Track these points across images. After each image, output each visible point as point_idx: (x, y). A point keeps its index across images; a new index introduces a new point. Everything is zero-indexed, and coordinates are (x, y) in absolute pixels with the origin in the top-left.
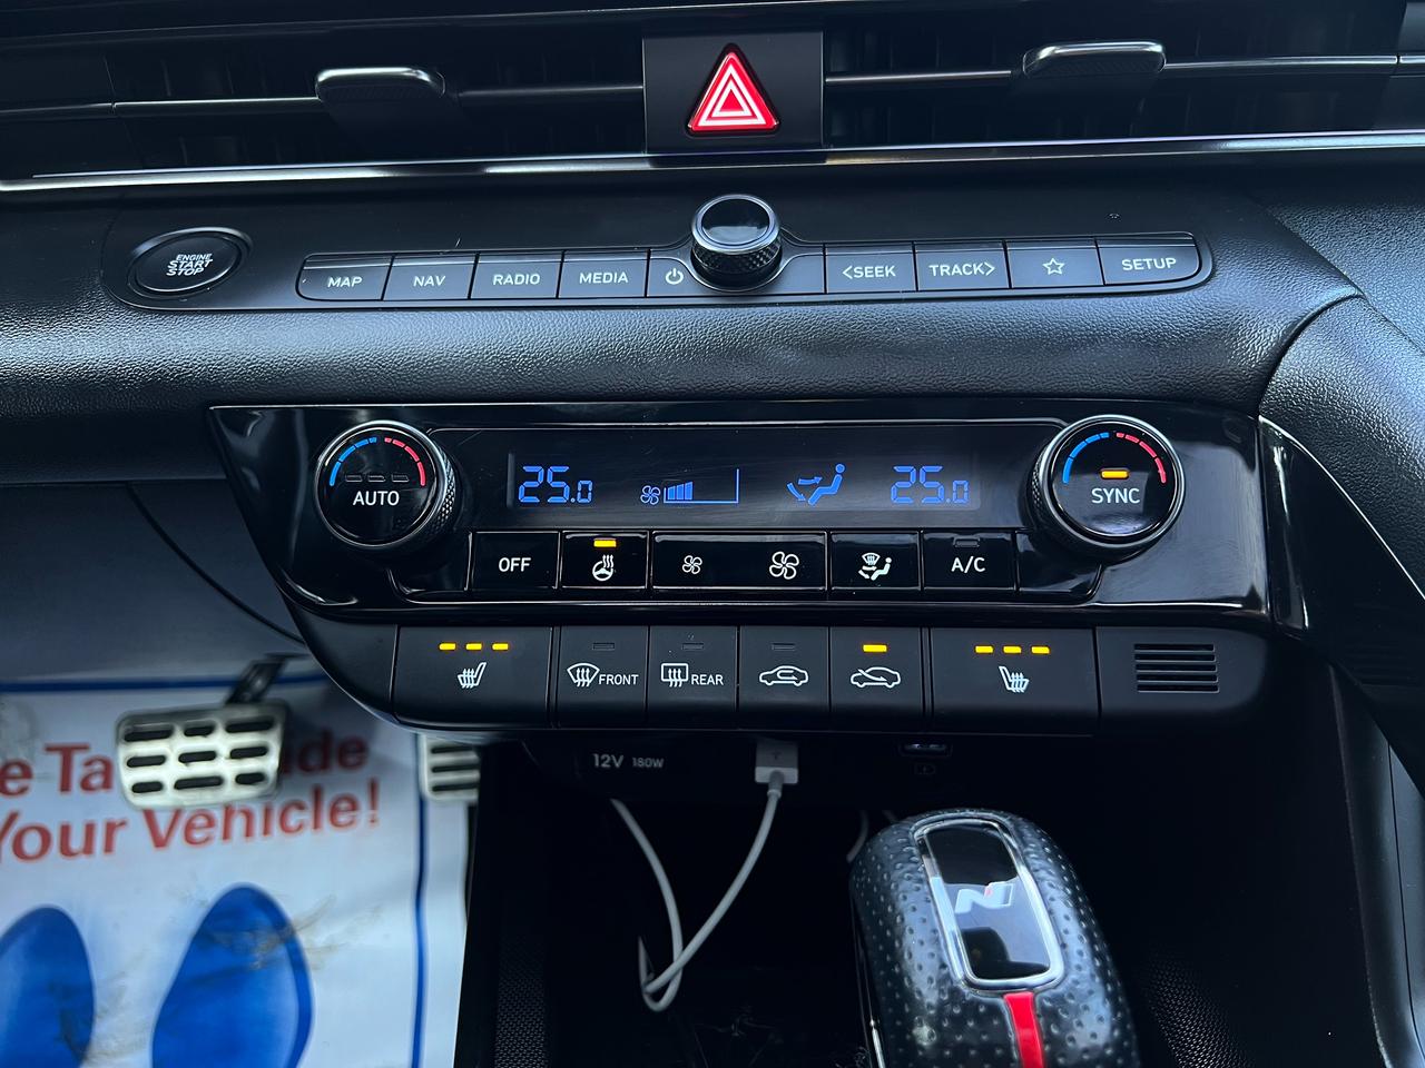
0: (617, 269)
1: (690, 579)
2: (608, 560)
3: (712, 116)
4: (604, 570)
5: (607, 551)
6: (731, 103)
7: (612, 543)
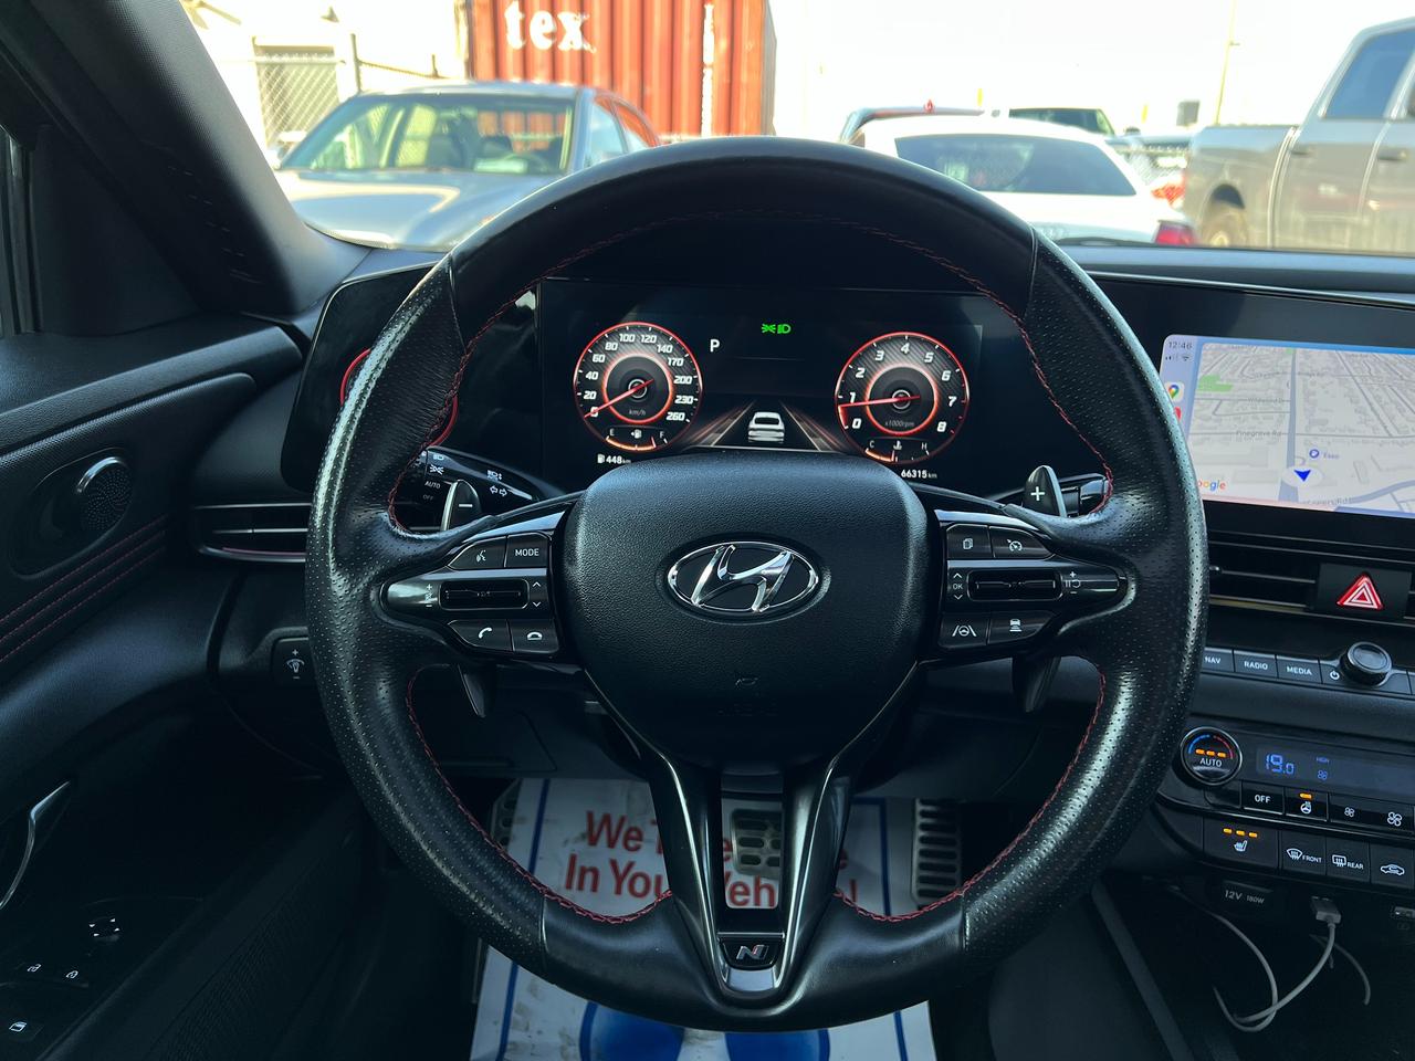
0: (1306, 666)
1: (1348, 818)
2: (1308, 804)
3: (1352, 601)
4: (1306, 808)
5: (1308, 800)
6: (1362, 597)
7: (1309, 796)
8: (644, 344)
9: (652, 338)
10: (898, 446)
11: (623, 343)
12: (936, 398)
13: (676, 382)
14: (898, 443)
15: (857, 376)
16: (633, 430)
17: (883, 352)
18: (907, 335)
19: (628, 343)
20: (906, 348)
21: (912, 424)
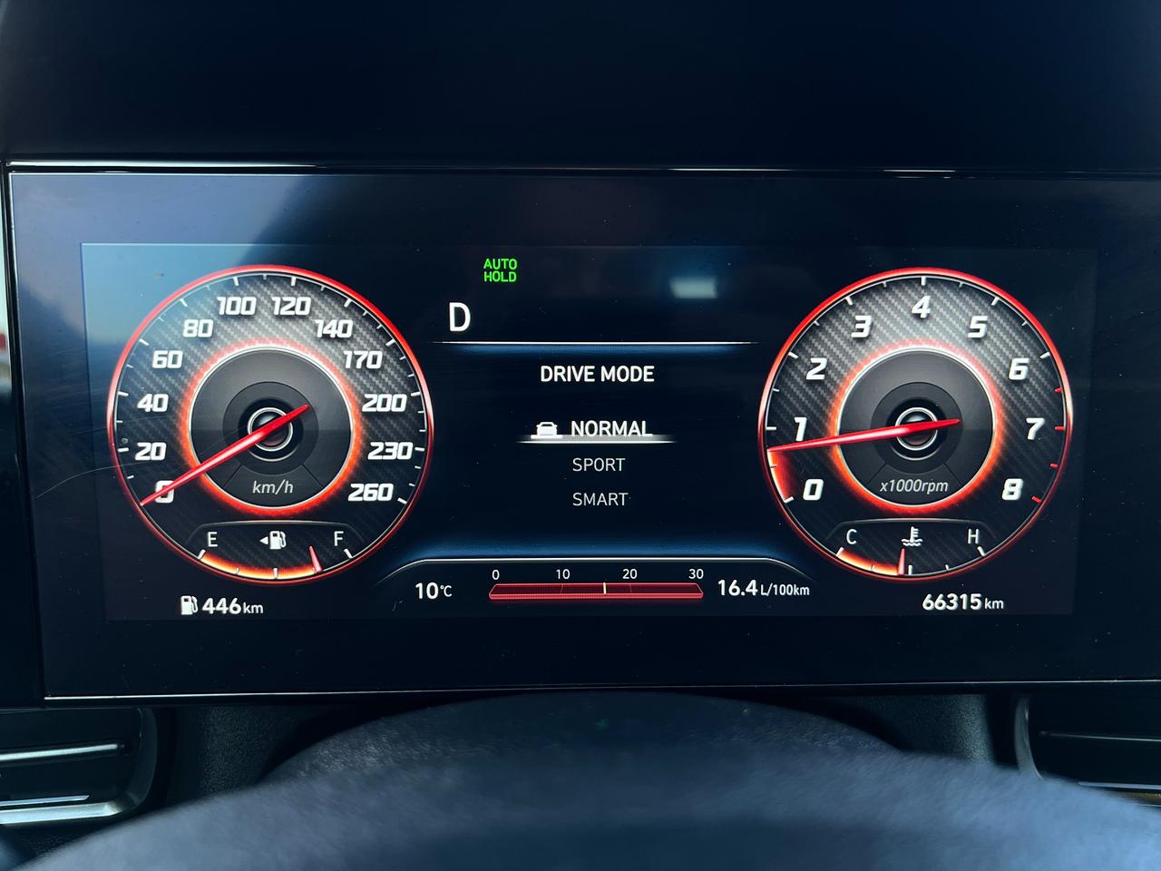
8: (280, 317)
9: (299, 302)
10: (913, 540)
11: (225, 317)
12: (996, 422)
13: (366, 408)
14: (914, 531)
15: (811, 376)
16: (265, 531)
17: (868, 319)
18: (924, 274)
19: (240, 317)
20: (923, 305)
21: (944, 486)
